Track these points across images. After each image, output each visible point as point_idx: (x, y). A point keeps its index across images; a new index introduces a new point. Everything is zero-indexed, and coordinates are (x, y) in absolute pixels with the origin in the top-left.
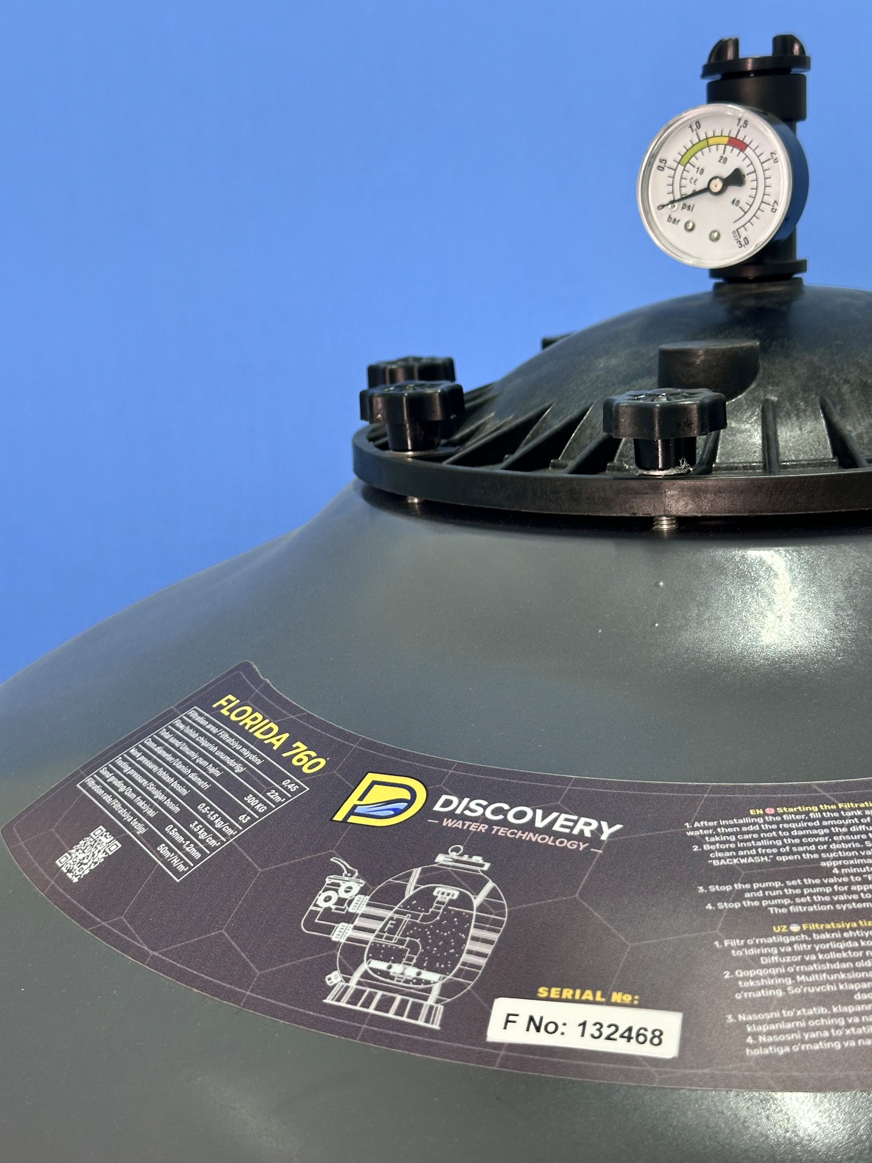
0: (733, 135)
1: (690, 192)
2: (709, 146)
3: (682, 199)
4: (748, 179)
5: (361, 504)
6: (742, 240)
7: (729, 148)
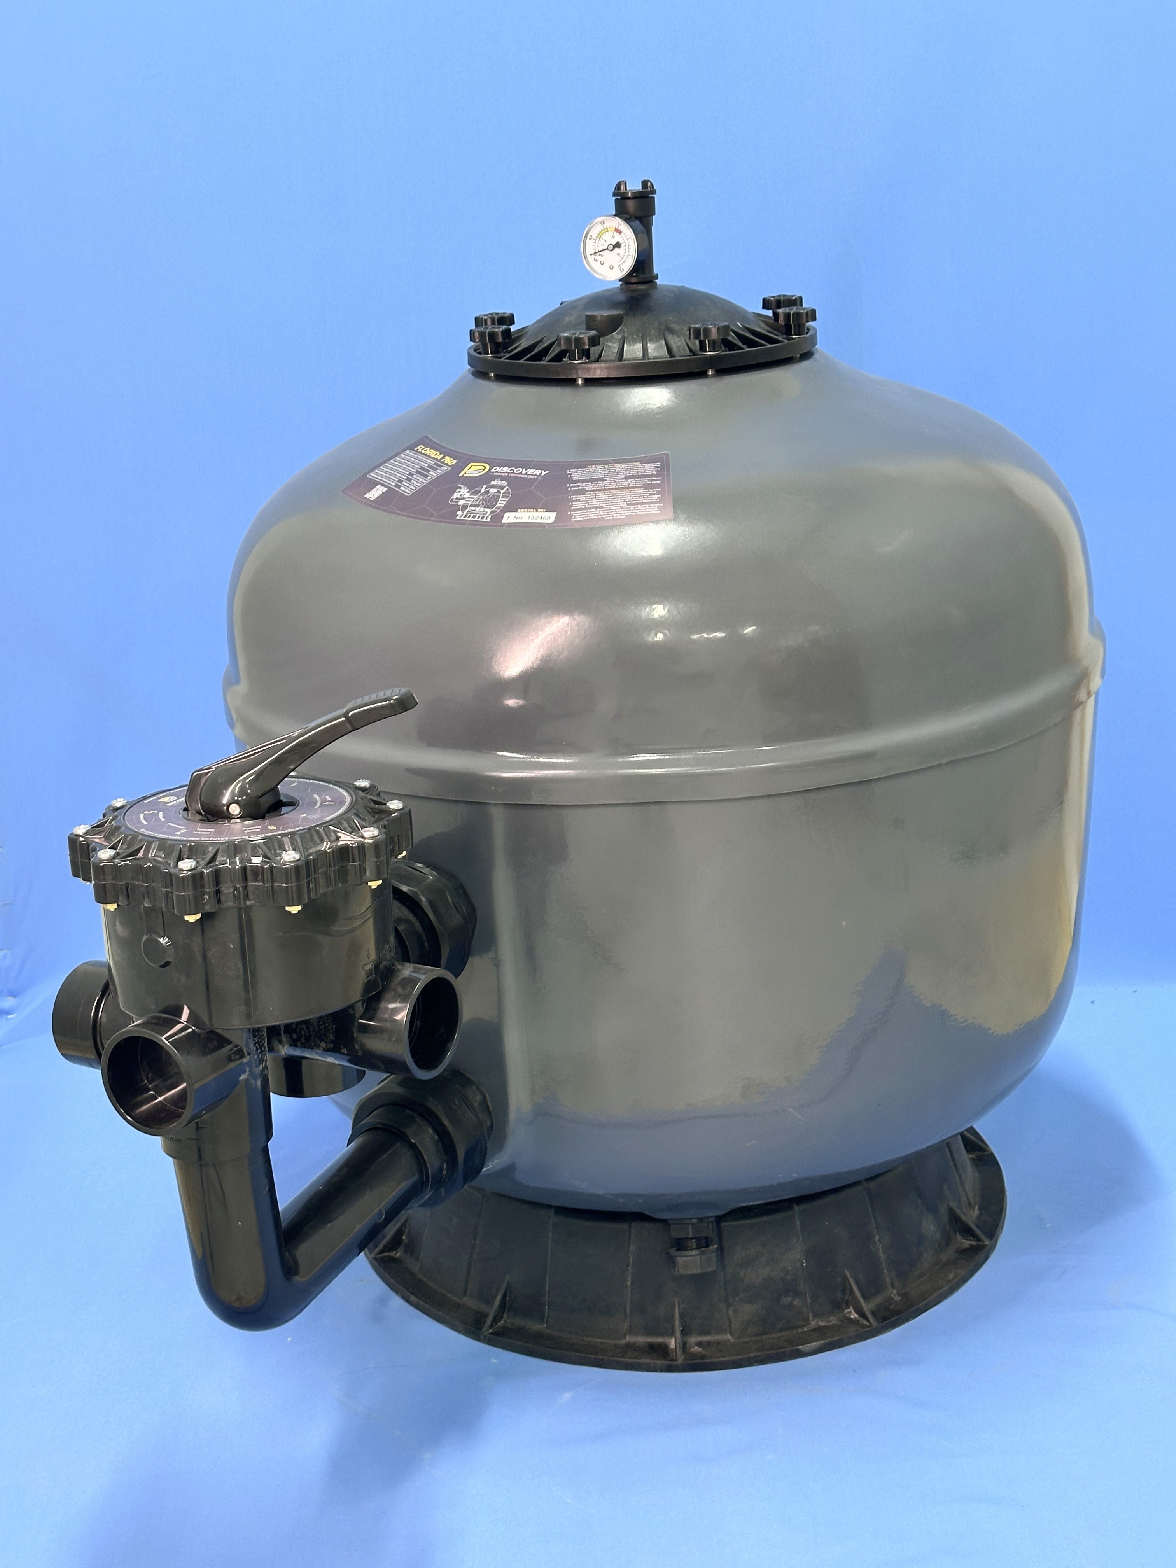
0: (617, 228)
1: (602, 250)
2: (608, 231)
3: (599, 252)
4: (623, 245)
5: (471, 377)
6: (621, 269)
7: (615, 232)
